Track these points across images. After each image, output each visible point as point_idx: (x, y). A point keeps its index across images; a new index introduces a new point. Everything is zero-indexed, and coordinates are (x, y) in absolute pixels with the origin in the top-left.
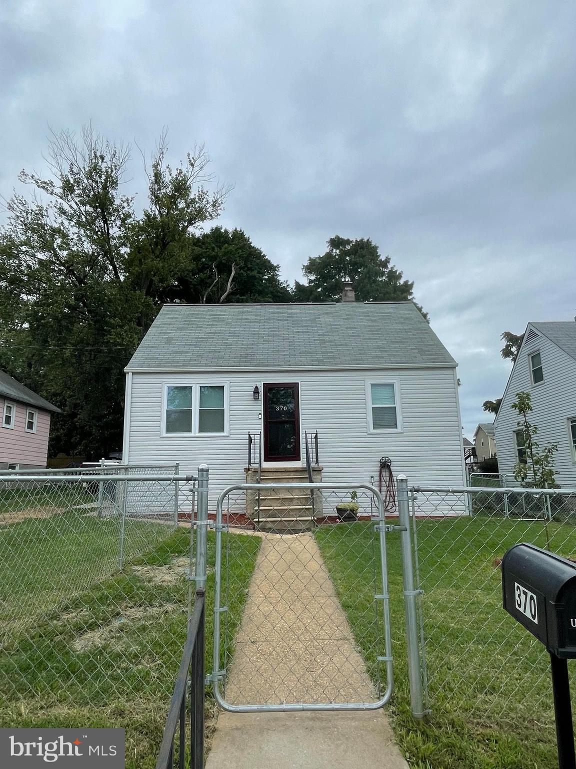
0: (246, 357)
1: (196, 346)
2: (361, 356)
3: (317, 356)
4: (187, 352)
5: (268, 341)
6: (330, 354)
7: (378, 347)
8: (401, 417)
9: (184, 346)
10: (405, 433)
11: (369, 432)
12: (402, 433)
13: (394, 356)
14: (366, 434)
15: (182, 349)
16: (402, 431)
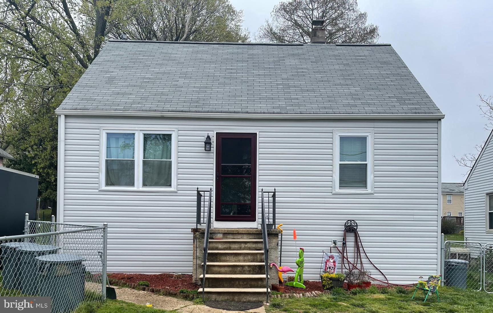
0: (197, 102)
1: (141, 87)
2: (331, 103)
3: (280, 103)
4: (131, 94)
5: (224, 84)
6: (295, 101)
7: (351, 94)
8: (372, 176)
9: (128, 86)
10: (375, 194)
11: (334, 192)
12: (372, 194)
13: (369, 105)
14: (331, 194)
15: (124, 90)
16: (372, 192)
